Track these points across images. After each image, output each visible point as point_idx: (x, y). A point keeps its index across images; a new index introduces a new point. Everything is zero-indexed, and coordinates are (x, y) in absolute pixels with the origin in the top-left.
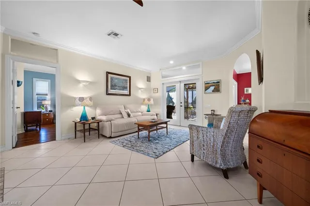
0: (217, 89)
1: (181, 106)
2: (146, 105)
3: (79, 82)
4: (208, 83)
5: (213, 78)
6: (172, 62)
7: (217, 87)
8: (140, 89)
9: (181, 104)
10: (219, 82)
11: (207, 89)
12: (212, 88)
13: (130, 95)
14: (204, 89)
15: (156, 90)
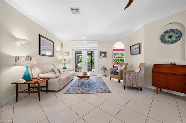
0: (105, 56)
1: (86, 64)
2: (63, 64)
3: (17, 39)
4: (101, 52)
5: (104, 50)
6: (84, 38)
7: (105, 54)
8: (58, 52)
9: (86, 63)
10: (106, 52)
11: (101, 55)
12: (103, 55)
13: (53, 56)
14: (99, 55)
15: (68, 54)
